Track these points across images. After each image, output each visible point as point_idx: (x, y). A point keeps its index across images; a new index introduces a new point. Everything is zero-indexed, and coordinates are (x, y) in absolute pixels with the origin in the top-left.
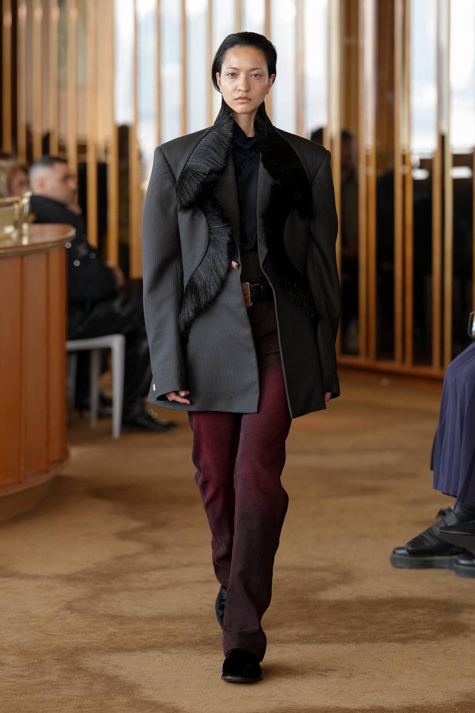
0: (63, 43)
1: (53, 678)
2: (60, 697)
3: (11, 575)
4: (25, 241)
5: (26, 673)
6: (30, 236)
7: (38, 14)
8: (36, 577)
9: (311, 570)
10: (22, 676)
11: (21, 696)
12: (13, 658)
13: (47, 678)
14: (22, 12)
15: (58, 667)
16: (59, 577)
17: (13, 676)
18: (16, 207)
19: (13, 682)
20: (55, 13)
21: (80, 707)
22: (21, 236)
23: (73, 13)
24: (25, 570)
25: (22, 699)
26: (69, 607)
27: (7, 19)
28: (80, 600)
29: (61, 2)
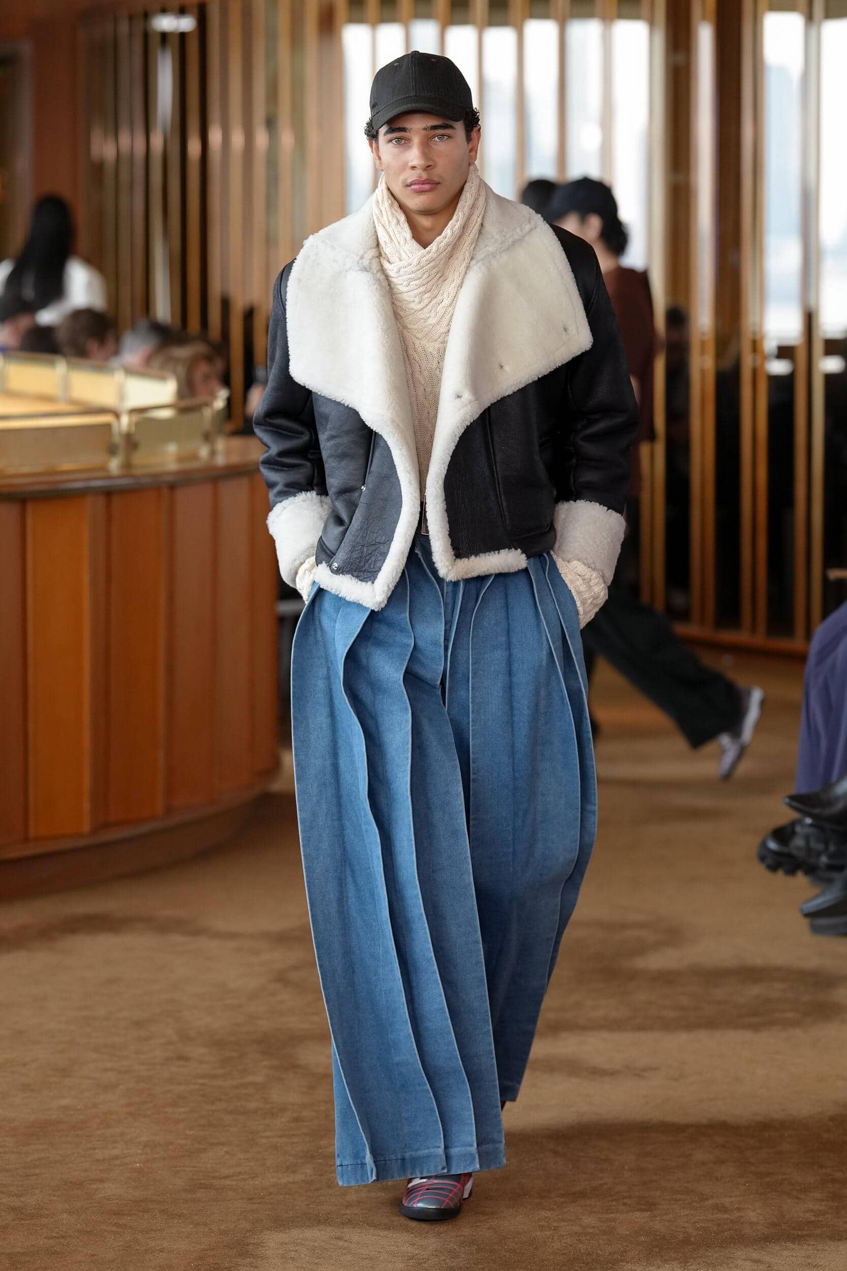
0: (273, 180)
1: (259, 1079)
2: (268, 1106)
3: (198, 932)
4: (220, 461)
5: (221, 1071)
6: (228, 452)
7: (238, 139)
8: (233, 936)
9: (624, 926)
10: (215, 1077)
11: (212, 1103)
12: (202, 1050)
13: (250, 1079)
14: (215, 137)
15: (265, 1063)
16: (267, 936)
17: (203, 1076)
18: (207, 413)
19: (201, 1084)
20: (261, 139)
21: (296, 1120)
22: (213, 453)
23: (287, 139)
24: (220, 925)
25: (214, 1108)
26: (281, 978)
27: (194, 147)
28: (295, 968)
29: (271, 123)
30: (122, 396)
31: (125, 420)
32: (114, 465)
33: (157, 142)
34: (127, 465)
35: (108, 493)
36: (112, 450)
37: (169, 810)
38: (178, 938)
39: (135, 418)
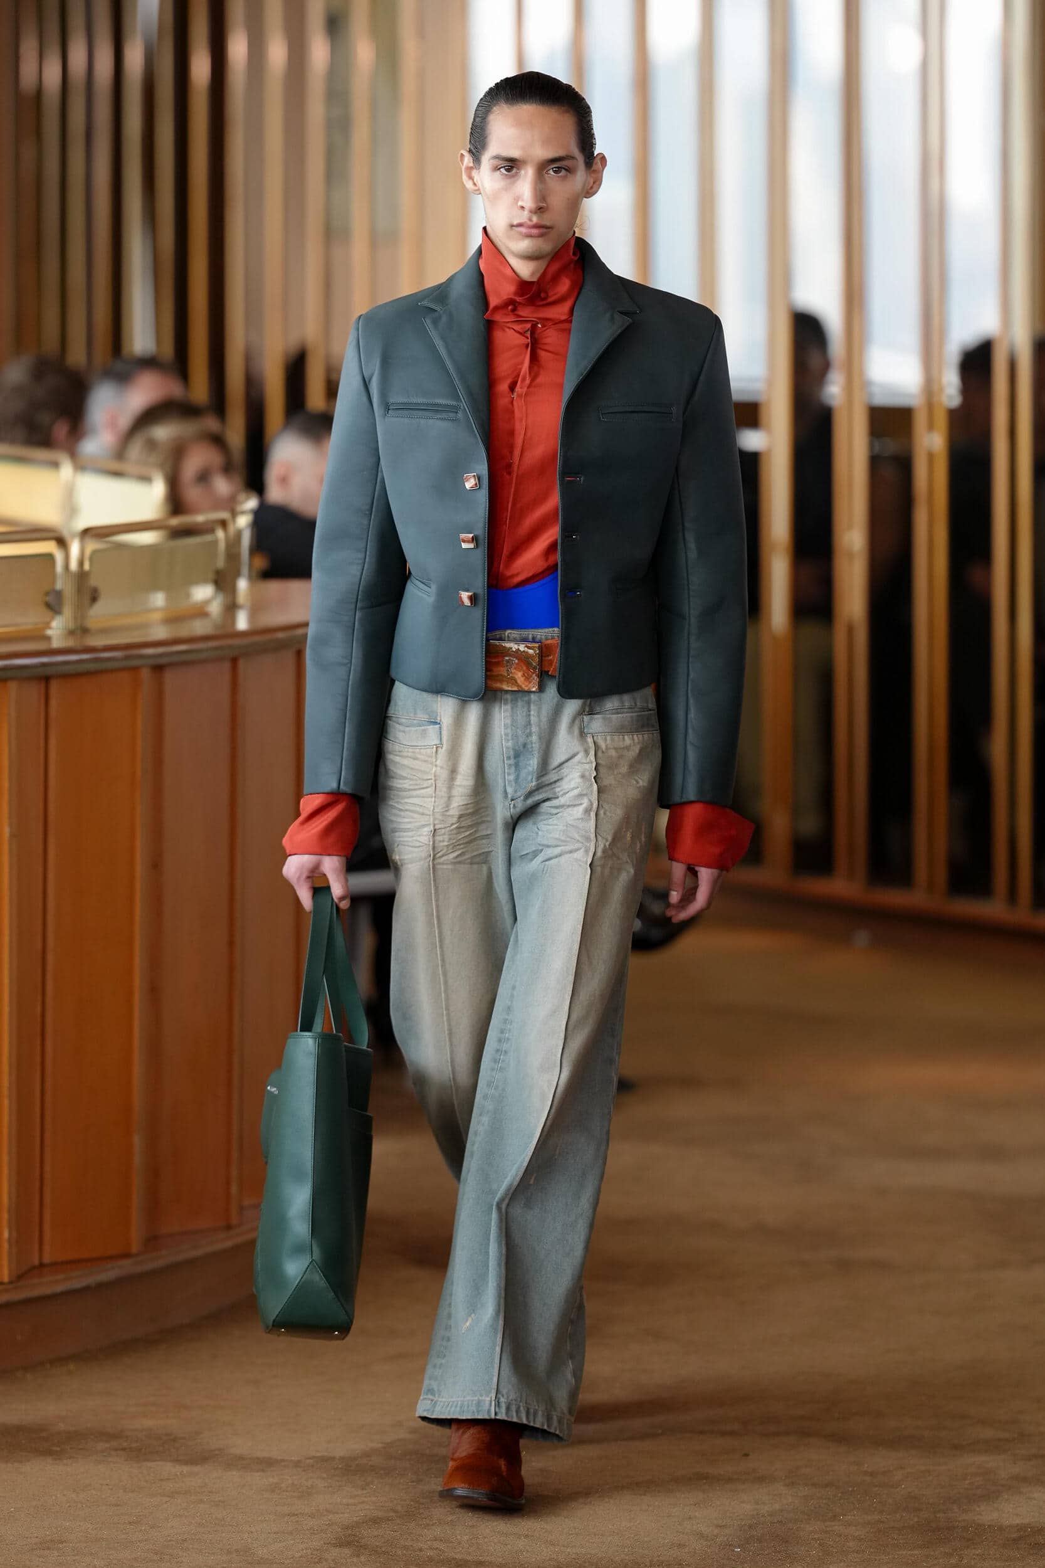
0: (340, 125)
3: (202, 1458)
4: (242, 623)
7: (277, 53)
8: (267, 1464)
14: (238, 48)
16: (324, 1463)
18: (221, 536)
20: (319, 52)
22: (231, 608)
23: (364, 53)
24: (240, 1445)
26: (349, 1540)
27: (201, 68)
28: (376, 1521)
29: (335, 24)
30: (71, 509)
31: (75, 549)
32: (57, 629)
33: (134, 58)
34: (80, 630)
35: (44, 678)
36: (53, 605)
37: (152, 1241)
38: (168, 1468)
39: (92, 546)
